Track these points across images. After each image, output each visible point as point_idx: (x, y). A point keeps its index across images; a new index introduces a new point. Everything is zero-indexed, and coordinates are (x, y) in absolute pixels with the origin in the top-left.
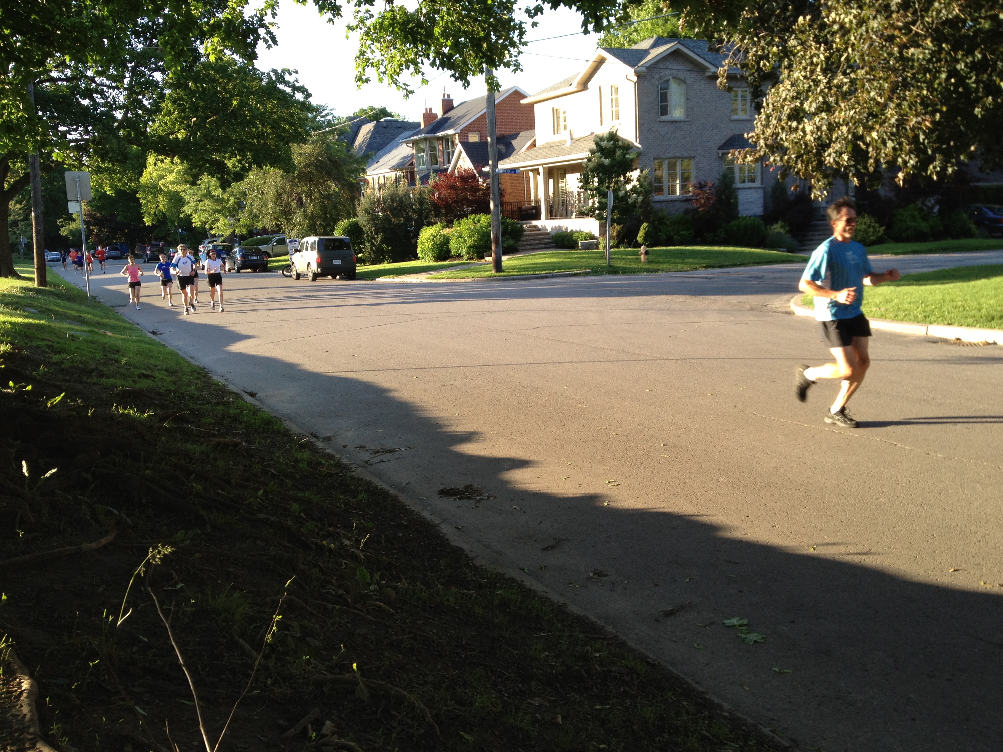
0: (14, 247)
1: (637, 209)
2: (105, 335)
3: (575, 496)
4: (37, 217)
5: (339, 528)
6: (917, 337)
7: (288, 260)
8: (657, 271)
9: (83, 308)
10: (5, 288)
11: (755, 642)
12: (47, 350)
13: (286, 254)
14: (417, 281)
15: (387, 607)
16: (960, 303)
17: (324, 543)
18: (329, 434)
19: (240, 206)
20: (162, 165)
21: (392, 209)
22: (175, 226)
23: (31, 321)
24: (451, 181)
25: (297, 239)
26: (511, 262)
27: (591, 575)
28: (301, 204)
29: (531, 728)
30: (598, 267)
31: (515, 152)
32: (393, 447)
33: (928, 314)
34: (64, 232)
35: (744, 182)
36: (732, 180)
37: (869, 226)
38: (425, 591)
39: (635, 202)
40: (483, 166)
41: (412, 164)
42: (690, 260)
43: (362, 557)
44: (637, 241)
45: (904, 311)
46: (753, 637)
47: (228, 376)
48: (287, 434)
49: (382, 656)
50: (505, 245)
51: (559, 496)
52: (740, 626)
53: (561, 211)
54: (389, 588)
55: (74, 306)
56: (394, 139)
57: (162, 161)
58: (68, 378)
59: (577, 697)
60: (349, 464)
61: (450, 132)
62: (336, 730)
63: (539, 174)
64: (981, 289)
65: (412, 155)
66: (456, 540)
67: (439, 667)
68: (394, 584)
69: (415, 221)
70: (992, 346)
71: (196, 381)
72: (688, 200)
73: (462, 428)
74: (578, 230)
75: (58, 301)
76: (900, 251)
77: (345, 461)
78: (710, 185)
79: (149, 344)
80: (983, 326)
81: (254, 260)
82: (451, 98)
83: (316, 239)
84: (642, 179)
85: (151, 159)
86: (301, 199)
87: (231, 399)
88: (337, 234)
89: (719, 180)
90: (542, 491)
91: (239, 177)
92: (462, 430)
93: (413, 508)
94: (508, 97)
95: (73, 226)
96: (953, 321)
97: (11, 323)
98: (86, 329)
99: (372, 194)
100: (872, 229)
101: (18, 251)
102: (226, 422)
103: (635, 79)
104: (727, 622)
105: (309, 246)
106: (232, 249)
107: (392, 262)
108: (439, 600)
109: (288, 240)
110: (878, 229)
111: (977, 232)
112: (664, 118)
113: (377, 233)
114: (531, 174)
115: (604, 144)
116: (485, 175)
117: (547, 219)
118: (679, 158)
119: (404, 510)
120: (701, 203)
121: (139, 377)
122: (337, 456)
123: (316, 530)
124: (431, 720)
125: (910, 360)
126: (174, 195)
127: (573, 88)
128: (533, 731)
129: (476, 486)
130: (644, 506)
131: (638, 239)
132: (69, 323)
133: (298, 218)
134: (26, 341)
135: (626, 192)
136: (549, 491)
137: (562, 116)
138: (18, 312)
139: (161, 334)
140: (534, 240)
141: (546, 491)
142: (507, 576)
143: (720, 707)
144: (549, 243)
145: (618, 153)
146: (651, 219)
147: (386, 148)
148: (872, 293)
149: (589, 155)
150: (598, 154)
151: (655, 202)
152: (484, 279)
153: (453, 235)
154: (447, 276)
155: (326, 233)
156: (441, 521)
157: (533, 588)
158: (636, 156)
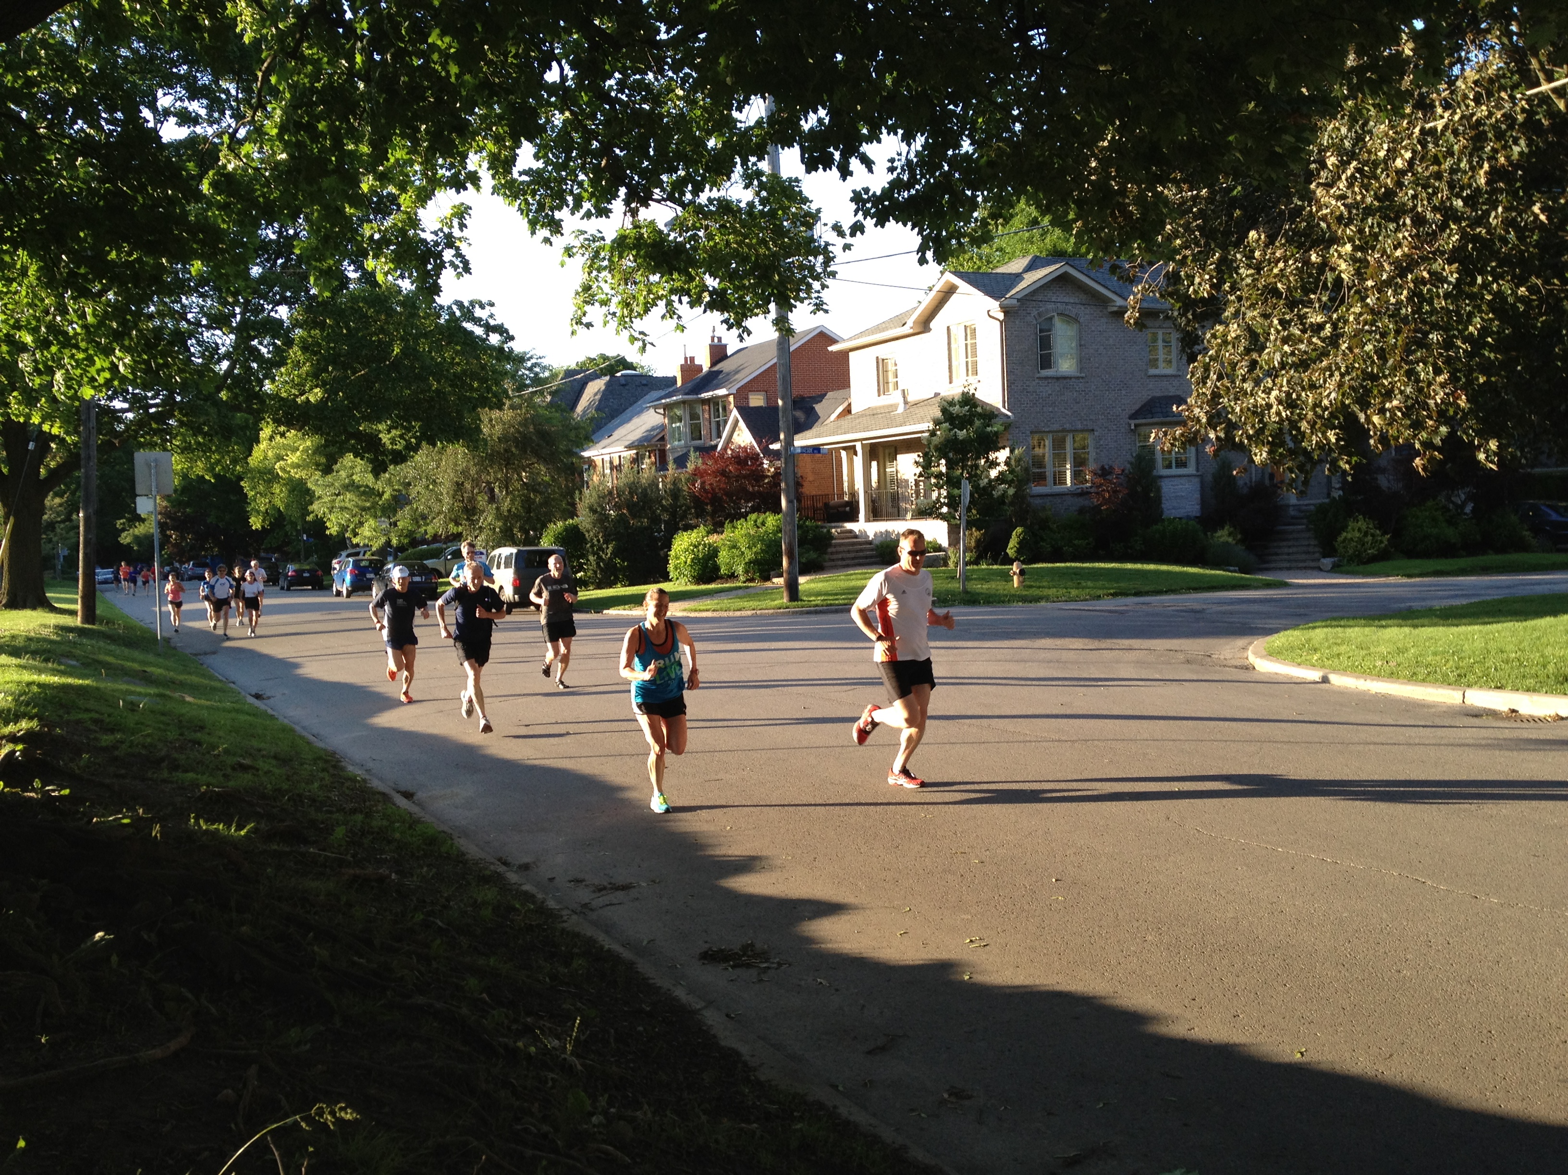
0: (47, 562)
1: (1006, 507)
2: (184, 702)
3: (917, 963)
4: (87, 519)
5: (542, 1018)
6: (1449, 707)
8: (1038, 599)
9: (151, 658)
10: (31, 627)
12: (93, 727)
15: (619, 1154)
16: (1513, 655)
17: (520, 1044)
18: (526, 860)
19: (400, 501)
20: (283, 440)
21: (630, 506)
22: (297, 531)
23: (70, 680)
24: (721, 465)
25: (484, 551)
26: (812, 585)
27: (946, 1096)
28: (492, 499)
30: (948, 592)
31: (820, 421)
32: (628, 881)
33: (1463, 672)
34: (125, 538)
35: (1169, 466)
36: (1152, 463)
37: (1366, 534)
38: (679, 1126)
39: (1003, 497)
40: (771, 442)
41: (662, 439)
42: (1089, 584)
43: (579, 1067)
44: (1006, 555)
45: (1427, 667)
47: (370, 765)
48: (460, 858)
50: (804, 560)
51: (891, 964)
53: (890, 510)
54: (622, 1121)
55: (136, 654)
56: (635, 402)
57: (283, 435)
58: (123, 771)
60: (559, 910)
61: (723, 391)
63: (856, 453)
64: (1545, 633)
65: (662, 427)
66: (728, 1038)
68: (629, 1113)
69: (666, 522)
71: (321, 775)
72: (1083, 494)
73: (736, 850)
75: (113, 647)
76: (1416, 572)
77: (552, 904)
78: (1118, 471)
79: (249, 714)
80: (1550, 691)
81: (417, 582)
82: (724, 342)
83: (514, 550)
84: (1013, 462)
85: (265, 433)
86: (492, 490)
87: (375, 804)
88: (546, 542)
89: (1131, 463)
90: (865, 955)
91: (399, 458)
92: (737, 853)
93: (659, 982)
94: (810, 341)
95: (140, 530)
96: (1504, 682)
97: (40, 685)
98: (152, 691)
99: (601, 483)
100: (1370, 538)
101: (53, 568)
102: (366, 841)
103: (1001, 316)
105: (503, 561)
106: (384, 564)
107: (629, 585)
108: (702, 1141)
110: (1379, 538)
111: (1534, 542)
112: (1045, 373)
113: (606, 542)
114: (843, 454)
115: (956, 410)
116: (773, 456)
117: (868, 520)
118: (1069, 431)
119: (646, 986)
120: (1104, 499)
121: (233, 769)
122: (540, 896)
123: (506, 1022)
125: (1440, 742)
126: (298, 485)
127: (907, 330)
129: (759, 945)
130: (1027, 982)
131: (1008, 551)
132: (128, 683)
133: (488, 518)
134: (61, 712)
135: (990, 481)
136: (876, 955)
137: (891, 368)
138: (50, 665)
139: (269, 698)
140: (849, 552)
141: (872, 955)
142: (811, 1098)
144: (871, 557)
145: (978, 423)
146: (1029, 522)
147: (624, 416)
148: (1374, 638)
149: (931, 426)
150: (946, 425)
151: (1033, 496)
152: (771, 611)
153: (724, 545)
154: (713, 607)
155: (528, 541)
156: (703, 1004)
157: (852, 1118)
158: (1002, 428)
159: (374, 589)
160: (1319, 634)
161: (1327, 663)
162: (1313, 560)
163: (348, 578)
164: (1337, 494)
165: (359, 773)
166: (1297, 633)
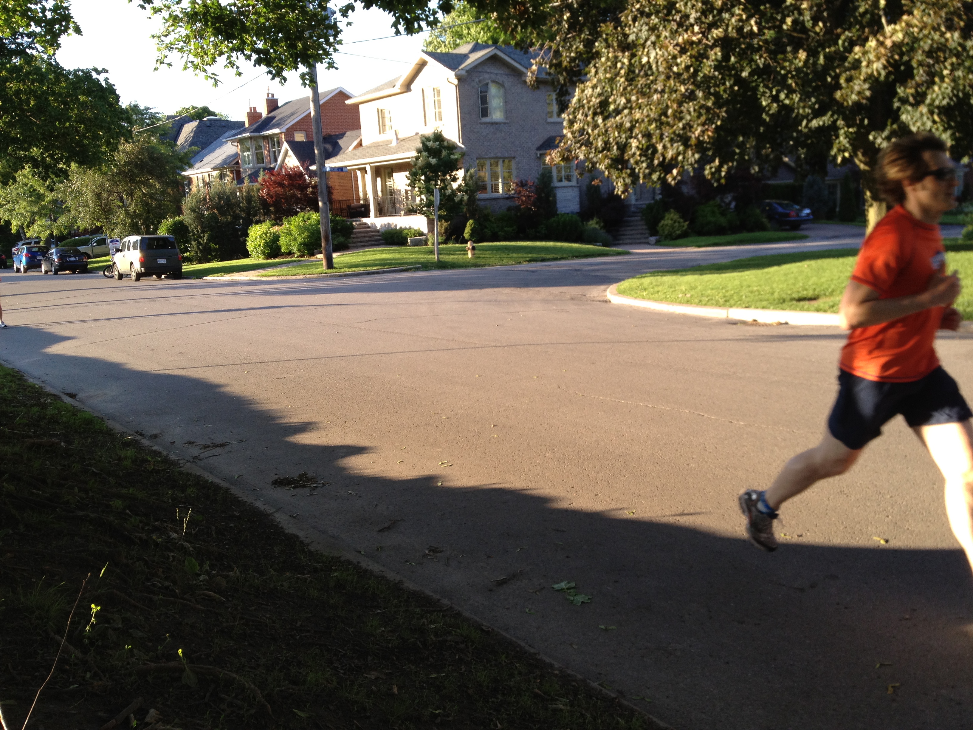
1: (463, 208)
3: (409, 478)
5: (166, 522)
6: (719, 320)
7: (109, 261)
8: (484, 265)
11: (582, 602)
13: (108, 254)
14: (247, 279)
15: (217, 596)
16: (755, 289)
18: (155, 432)
21: (219, 208)
24: (279, 179)
25: (118, 239)
26: (343, 259)
27: (427, 552)
28: (122, 203)
29: (367, 700)
30: (428, 262)
31: (342, 151)
32: (224, 441)
33: (727, 298)
35: (561, 181)
36: (550, 177)
37: (675, 222)
38: (258, 579)
39: (461, 200)
40: (311, 165)
41: (237, 163)
42: (514, 255)
44: (464, 237)
45: (707, 297)
46: (580, 598)
47: (45, 378)
48: (109, 433)
49: (212, 644)
50: (335, 242)
51: (394, 479)
52: (568, 589)
53: (390, 210)
54: (219, 577)
56: (218, 137)
59: (413, 667)
60: (178, 460)
61: (276, 131)
62: (161, 717)
63: (366, 173)
65: (237, 155)
66: (290, 528)
67: (272, 649)
68: (225, 573)
69: (243, 219)
70: (783, 326)
71: (10, 384)
72: (509, 198)
73: (296, 419)
74: (408, 227)
76: (703, 244)
77: (173, 457)
78: (530, 183)
80: (776, 308)
81: (73, 261)
82: (275, 97)
83: (139, 238)
84: (467, 179)
86: (121, 198)
87: (49, 401)
88: (162, 232)
89: (538, 179)
90: (377, 476)
92: (295, 421)
93: (245, 499)
94: (333, 97)
96: (750, 304)
99: (197, 193)
100: (677, 224)
102: (42, 423)
103: (456, 82)
104: (556, 586)
105: (131, 245)
106: (48, 250)
107: (221, 261)
108: (272, 586)
109: (109, 240)
110: (682, 224)
111: (769, 225)
112: (485, 120)
113: (203, 232)
114: (359, 173)
115: (430, 144)
116: (312, 174)
117: (376, 216)
118: (500, 158)
119: (236, 501)
120: (522, 201)
122: (165, 453)
123: (141, 525)
124: (263, 700)
125: (713, 340)
127: (397, 90)
128: (368, 702)
129: (310, 475)
130: (475, 484)
131: (465, 235)
133: (120, 216)
135: (453, 190)
136: (384, 475)
137: (387, 116)
140: (364, 237)
141: (381, 475)
142: (343, 559)
143: (551, 666)
144: (379, 240)
145: (444, 153)
146: (477, 217)
147: (210, 147)
148: (678, 281)
149: (415, 154)
150: (425, 154)
151: (478, 200)
152: (316, 275)
153: (283, 233)
154: (277, 274)
155: (148, 233)
156: (274, 510)
157: (369, 568)
158: (460, 156)
159: (43, 267)
160: (647, 281)
161: (651, 296)
162: (645, 238)
163: (24, 260)
164: (658, 197)
165: (38, 383)
166: (634, 280)
